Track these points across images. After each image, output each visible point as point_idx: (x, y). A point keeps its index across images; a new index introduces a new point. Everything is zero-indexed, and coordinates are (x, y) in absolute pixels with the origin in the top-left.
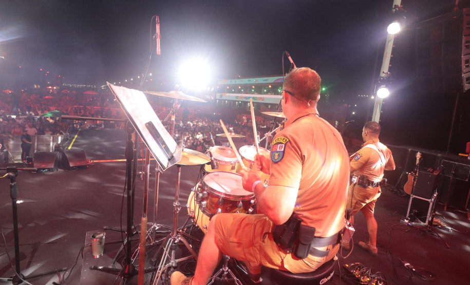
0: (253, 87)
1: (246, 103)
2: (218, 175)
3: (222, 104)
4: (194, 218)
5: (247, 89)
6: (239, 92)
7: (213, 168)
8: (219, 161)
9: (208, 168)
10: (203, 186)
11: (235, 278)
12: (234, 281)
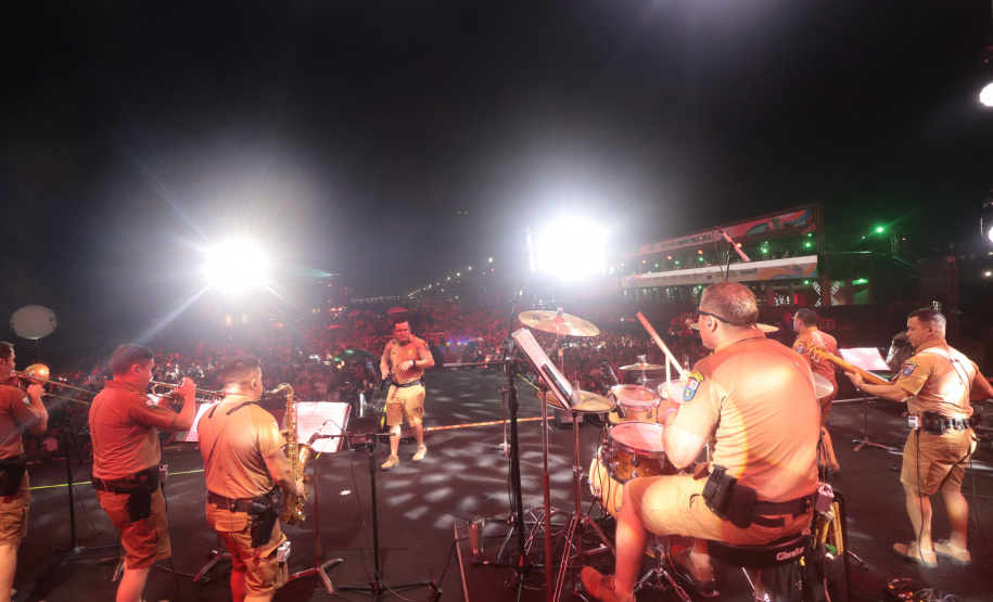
0: (700, 252)
1: (688, 288)
2: (629, 427)
3: (637, 297)
4: (601, 500)
5: (688, 259)
6: (671, 267)
7: (621, 416)
8: (628, 406)
9: (613, 417)
10: (610, 443)
11: (675, 585)
12: (673, 589)
